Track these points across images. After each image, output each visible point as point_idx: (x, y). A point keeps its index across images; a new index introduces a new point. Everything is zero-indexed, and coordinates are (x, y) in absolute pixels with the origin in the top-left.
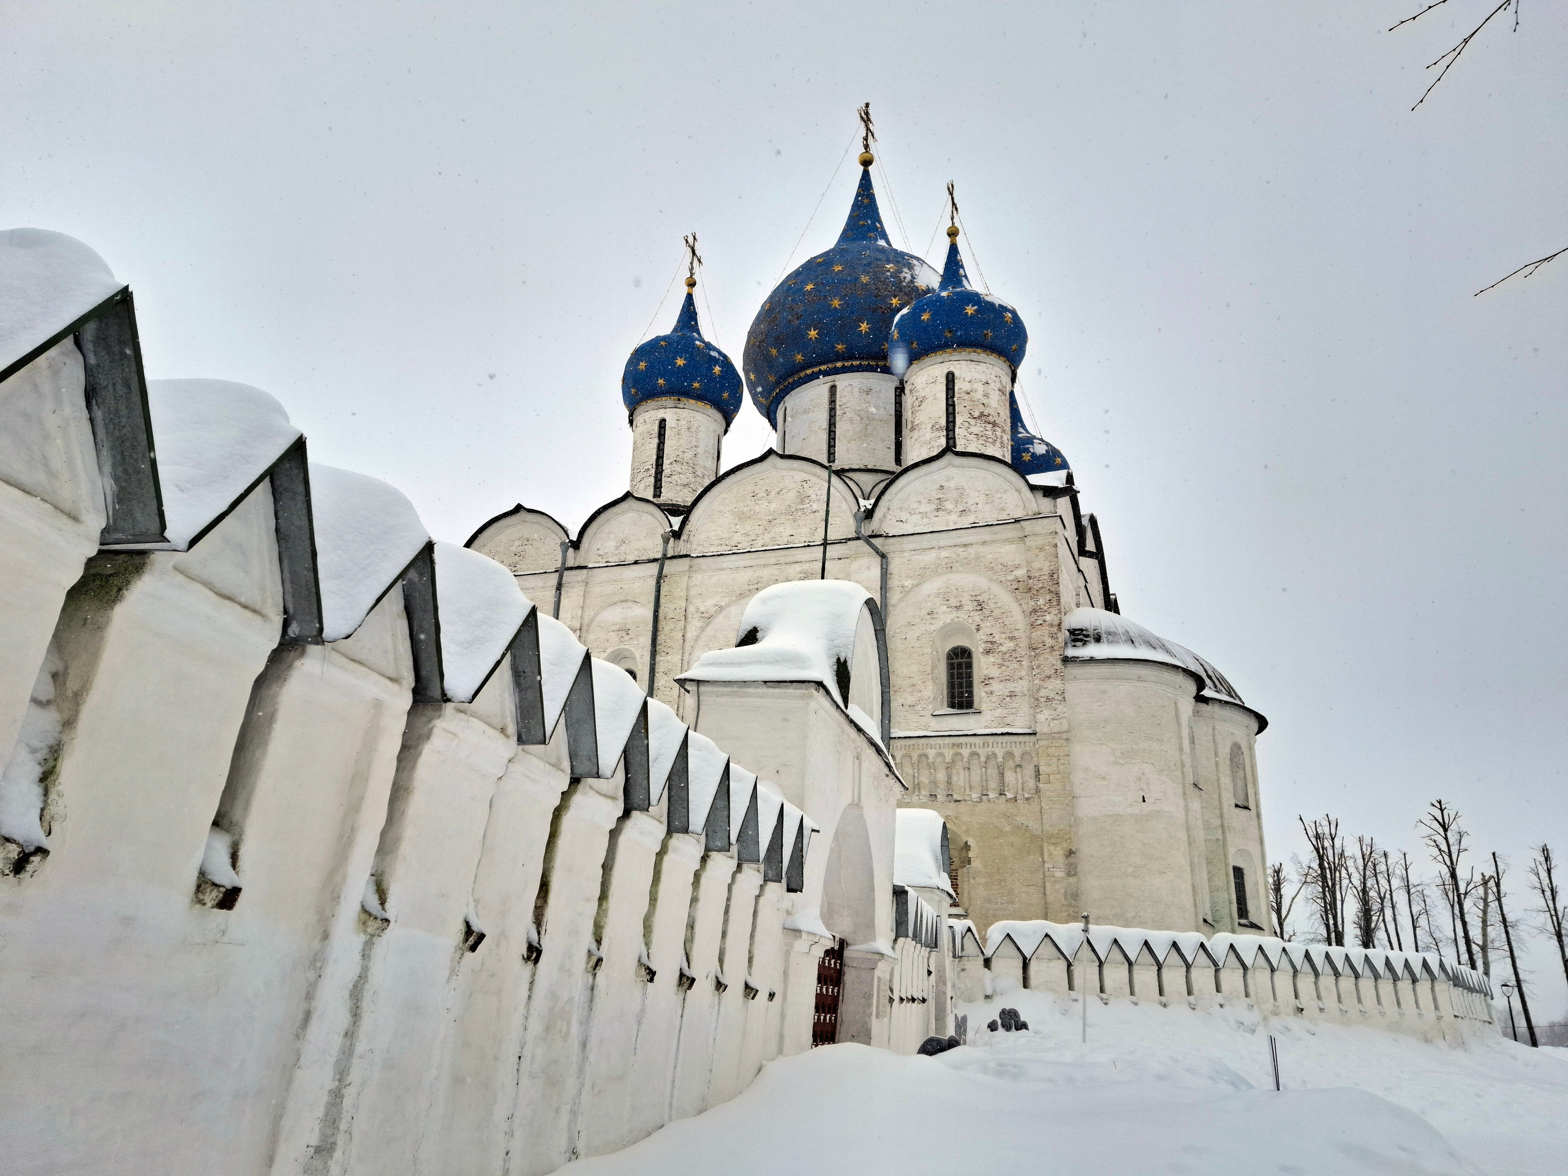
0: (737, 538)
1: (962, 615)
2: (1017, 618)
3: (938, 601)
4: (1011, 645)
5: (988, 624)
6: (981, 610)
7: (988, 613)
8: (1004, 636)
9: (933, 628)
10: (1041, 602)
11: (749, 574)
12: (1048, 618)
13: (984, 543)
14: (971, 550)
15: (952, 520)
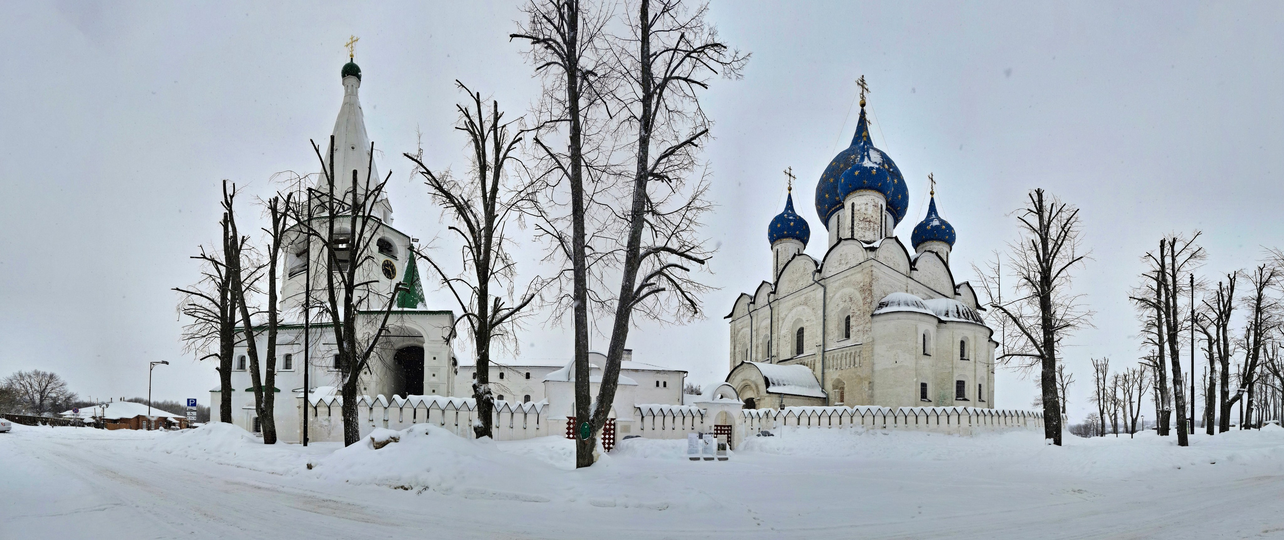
0: (789, 289)
1: (846, 304)
2: (861, 302)
3: (840, 300)
4: (859, 312)
5: (854, 306)
6: (852, 301)
7: (854, 302)
8: (857, 309)
9: (838, 310)
10: (866, 294)
11: (792, 302)
12: (868, 300)
13: (852, 275)
14: (849, 278)
15: (845, 267)
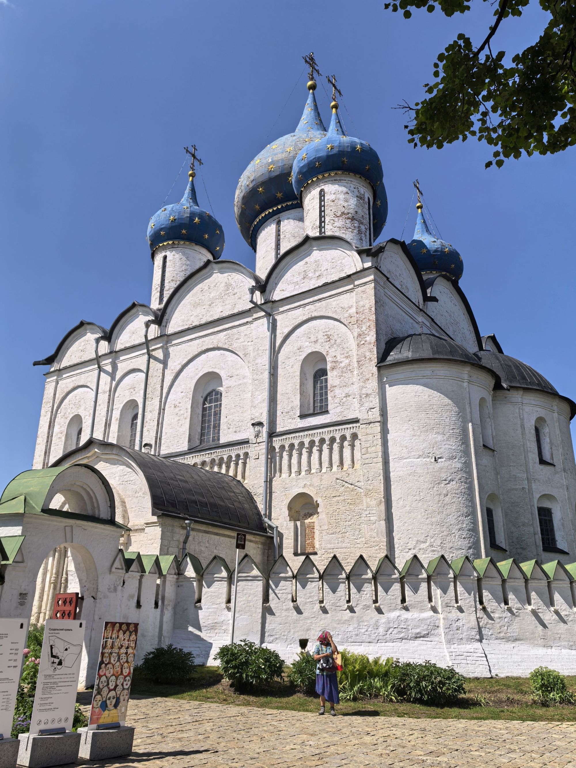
1: (318, 346)
2: (350, 342)
3: (304, 339)
4: (347, 362)
5: (333, 350)
6: (329, 341)
7: (332, 342)
8: (343, 356)
9: (302, 357)
10: (364, 328)
11: (196, 343)
12: (368, 339)
13: (330, 296)
14: (324, 302)
15: (313, 283)
